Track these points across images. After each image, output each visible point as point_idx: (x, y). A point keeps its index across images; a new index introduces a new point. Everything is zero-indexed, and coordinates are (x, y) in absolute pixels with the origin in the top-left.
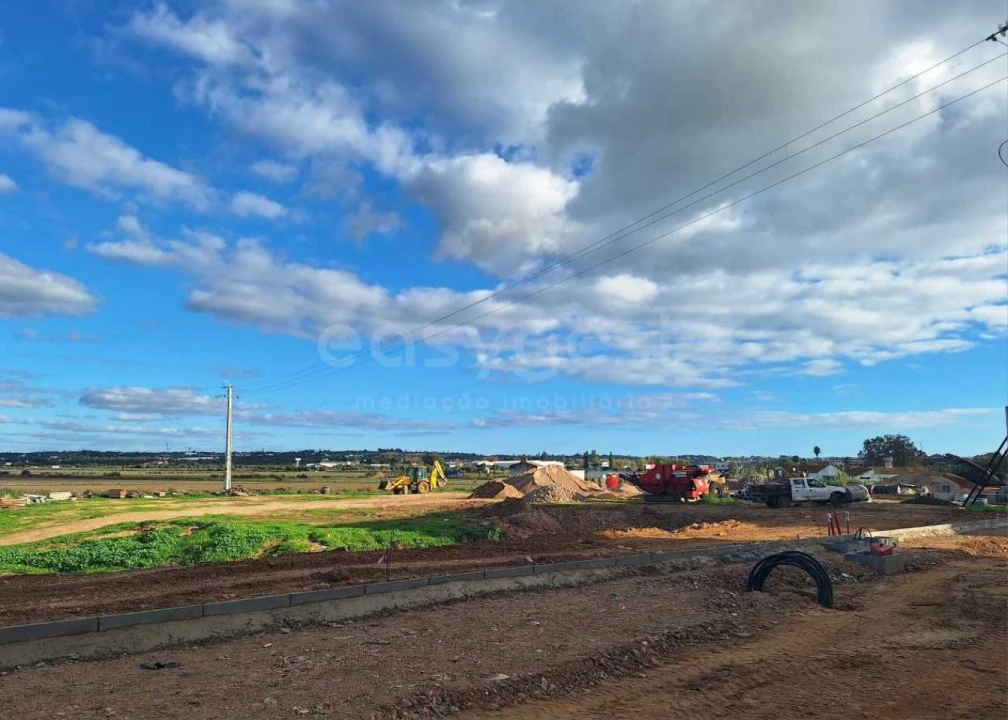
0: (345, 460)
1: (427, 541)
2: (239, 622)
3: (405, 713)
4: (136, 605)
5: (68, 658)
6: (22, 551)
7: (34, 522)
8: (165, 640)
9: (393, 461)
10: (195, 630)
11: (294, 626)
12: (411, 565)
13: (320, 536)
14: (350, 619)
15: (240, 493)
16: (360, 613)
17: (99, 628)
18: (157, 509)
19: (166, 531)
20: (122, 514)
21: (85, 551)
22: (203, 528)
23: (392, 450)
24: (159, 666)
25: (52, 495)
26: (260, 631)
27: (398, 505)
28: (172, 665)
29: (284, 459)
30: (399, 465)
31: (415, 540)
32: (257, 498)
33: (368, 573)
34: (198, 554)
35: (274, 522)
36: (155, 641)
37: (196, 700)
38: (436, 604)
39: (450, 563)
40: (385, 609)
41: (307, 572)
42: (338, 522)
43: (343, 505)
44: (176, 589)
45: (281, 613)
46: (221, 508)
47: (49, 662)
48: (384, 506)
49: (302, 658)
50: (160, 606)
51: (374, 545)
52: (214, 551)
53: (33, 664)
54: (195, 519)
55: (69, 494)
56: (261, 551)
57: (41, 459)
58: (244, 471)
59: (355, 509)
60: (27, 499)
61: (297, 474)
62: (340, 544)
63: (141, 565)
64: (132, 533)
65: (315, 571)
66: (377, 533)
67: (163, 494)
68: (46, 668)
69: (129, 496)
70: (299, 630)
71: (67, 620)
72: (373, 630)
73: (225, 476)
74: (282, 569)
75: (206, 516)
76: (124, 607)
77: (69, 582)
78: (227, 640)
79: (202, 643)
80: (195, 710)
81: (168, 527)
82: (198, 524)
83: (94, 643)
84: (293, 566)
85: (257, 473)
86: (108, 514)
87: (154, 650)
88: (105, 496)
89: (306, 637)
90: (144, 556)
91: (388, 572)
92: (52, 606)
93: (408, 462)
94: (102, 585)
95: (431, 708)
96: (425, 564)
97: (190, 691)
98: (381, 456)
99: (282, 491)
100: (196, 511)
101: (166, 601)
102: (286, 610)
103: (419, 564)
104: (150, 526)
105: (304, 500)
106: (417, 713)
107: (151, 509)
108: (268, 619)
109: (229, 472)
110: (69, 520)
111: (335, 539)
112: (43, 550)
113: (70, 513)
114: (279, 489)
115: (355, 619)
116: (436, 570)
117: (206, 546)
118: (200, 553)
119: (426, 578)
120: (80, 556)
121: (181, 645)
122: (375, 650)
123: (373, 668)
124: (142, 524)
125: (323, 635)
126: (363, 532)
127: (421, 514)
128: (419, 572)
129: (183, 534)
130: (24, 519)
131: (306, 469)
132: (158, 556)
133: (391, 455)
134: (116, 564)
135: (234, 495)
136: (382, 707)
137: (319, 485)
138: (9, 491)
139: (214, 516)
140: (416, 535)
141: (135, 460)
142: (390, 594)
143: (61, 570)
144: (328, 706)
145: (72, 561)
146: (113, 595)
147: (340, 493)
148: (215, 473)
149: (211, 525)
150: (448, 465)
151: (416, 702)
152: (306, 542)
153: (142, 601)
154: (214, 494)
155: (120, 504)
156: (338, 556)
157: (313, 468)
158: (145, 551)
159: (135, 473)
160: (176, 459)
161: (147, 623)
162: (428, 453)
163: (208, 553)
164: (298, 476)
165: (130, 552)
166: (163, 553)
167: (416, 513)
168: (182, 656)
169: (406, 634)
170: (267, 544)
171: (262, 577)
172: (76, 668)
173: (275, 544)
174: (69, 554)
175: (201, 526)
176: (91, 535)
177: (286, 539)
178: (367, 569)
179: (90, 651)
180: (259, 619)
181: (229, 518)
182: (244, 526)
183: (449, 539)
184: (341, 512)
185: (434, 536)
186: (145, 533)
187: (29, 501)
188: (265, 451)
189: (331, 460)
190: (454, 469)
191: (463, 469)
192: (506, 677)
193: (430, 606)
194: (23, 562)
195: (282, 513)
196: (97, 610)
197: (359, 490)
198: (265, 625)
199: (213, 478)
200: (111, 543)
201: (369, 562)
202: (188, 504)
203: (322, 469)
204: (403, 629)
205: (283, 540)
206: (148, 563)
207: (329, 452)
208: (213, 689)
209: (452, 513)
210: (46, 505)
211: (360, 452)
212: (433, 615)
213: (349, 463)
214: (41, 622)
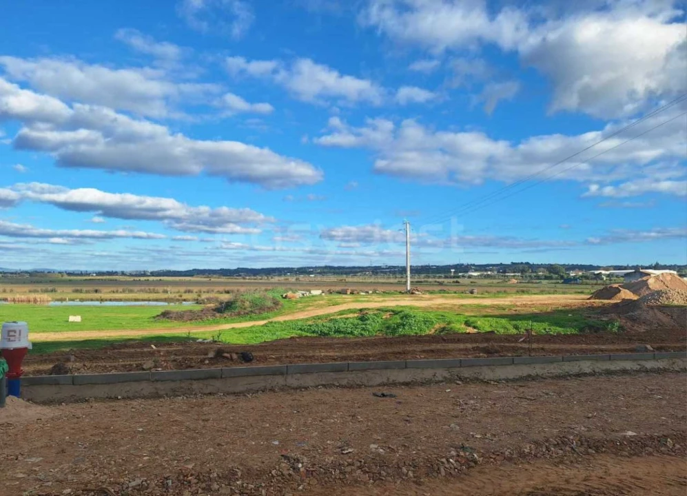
0: (486, 271)
1: (555, 330)
2: (428, 374)
3: (552, 449)
4: (366, 357)
5: (334, 385)
6: (300, 323)
7: (304, 307)
8: (385, 380)
9: (523, 271)
10: (403, 376)
11: (465, 381)
12: (547, 346)
13: (472, 323)
14: (504, 379)
15: (417, 293)
16: (511, 377)
17: (348, 369)
18: (368, 301)
19: (375, 315)
20: (350, 304)
21: (331, 325)
22: (397, 314)
23: (522, 263)
24: (383, 395)
25: (312, 292)
26: (442, 381)
27: (529, 303)
28: (391, 396)
29: (443, 270)
30: (528, 274)
31: (545, 329)
32: (427, 296)
33: (515, 349)
34: (394, 330)
35: (440, 312)
36: (378, 380)
37: (408, 418)
38: (570, 376)
39: (578, 347)
40: (529, 376)
41: (469, 346)
42: (485, 314)
43: (487, 302)
44: (387, 350)
45: (455, 371)
46: (405, 302)
47: (324, 386)
48: (518, 304)
49: (472, 402)
50: (379, 359)
51: (514, 331)
52: (404, 328)
53: (317, 387)
54: (391, 308)
55: (320, 291)
56: (433, 331)
57: (303, 271)
58: (418, 278)
59: (496, 305)
60: (299, 294)
61: (452, 280)
62: (490, 330)
63: (362, 335)
64: (356, 315)
65: (475, 345)
66: (514, 322)
67: (370, 292)
68: (323, 389)
69: (352, 293)
70: (467, 383)
71: (330, 363)
72: (521, 389)
73: (406, 282)
74: (452, 342)
75: (397, 306)
76: (359, 358)
77: (324, 341)
78: (422, 384)
79: (406, 384)
80: (408, 425)
81: (376, 312)
82: (393, 311)
83: (346, 378)
84: (459, 341)
85: (426, 279)
86: (342, 303)
87: (379, 385)
88: (339, 293)
89: (473, 389)
90: (363, 329)
91: (530, 350)
92: (323, 354)
93: (535, 272)
94: (346, 345)
95: (572, 448)
96: (557, 346)
97: (403, 413)
98: (514, 267)
99: (444, 291)
100: (391, 303)
101: (383, 356)
102: (458, 369)
103: (553, 346)
104: (366, 311)
105: (459, 298)
106: (562, 449)
107: (364, 301)
108: (446, 374)
109: (409, 278)
110: (321, 306)
111: (485, 326)
112: (310, 323)
113: (321, 302)
114: (441, 290)
115: (507, 380)
116: (567, 351)
117: (398, 325)
118: (395, 329)
119: (560, 357)
120: (329, 328)
121: (394, 384)
122: (524, 403)
123: (524, 415)
124: (361, 310)
125: (484, 388)
126: (504, 321)
127: (549, 310)
128: (553, 351)
129: (384, 317)
130: (299, 305)
131: (458, 277)
132: (371, 330)
133: (521, 266)
134: (348, 333)
135: (413, 293)
136: (535, 442)
137: (470, 288)
138: (291, 289)
139: (402, 307)
140: (545, 325)
141: (353, 271)
142: (533, 366)
143: (320, 335)
144: (495, 435)
145: (325, 330)
146: (353, 351)
147: (486, 293)
148: (400, 280)
149: (401, 312)
150: (569, 274)
151: (560, 442)
152: (463, 326)
153: (369, 356)
154: (400, 292)
155: (348, 297)
156: (489, 336)
157: (463, 276)
158: (364, 326)
159: (355, 279)
160: (376, 270)
161: (373, 369)
162: (551, 265)
163: (400, 330)
164: (454, 282)
165: (356, 326)
166: (374, 328)
167: (544, 309)
168: (395, 391)
169: (547, 394)
170: (437, 326)
171: (439, 346)
172: (339, 391)
173: (442, 326)
174: (324, 326)
175: (395, 313)
176: (334, 315)
177: (449, 323)
178: (513, 347)
179: (344, 382)
180: (441, 373)
181: (411, 308)
182: (421, 314)
183: (573, 330)
184: (486, 307)
185: (560, 327)
186: (363, 316)
187: (301, 296)
188: (431, 265)
189: (476, 271)
190: (574, 277)
191: (582, 277)
192: (634, 434)
193: (565, 377)
194: (301, 329)
195: (445, 306)
196: (344, 358)
197: (498, 292)
198: (445, 377)
199: (399, 283)
200: (345, 320)
201: (513, 342)
202: (386, 299)
203: (470, 277)
204: (544, 391)
205: (448, 324)
206: (366, 334)
207: (474, 265)
208: (418, 413)
209: (575, 310)
210: (308, 297)
211: (497, 265)
212: (567, 383)
213: (489, 273)
214: (317, 363)
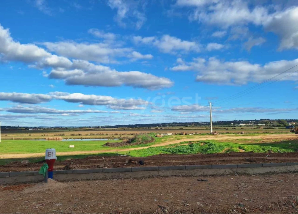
0: (248, 123)
1: (282, 150)
2: (222, 171)
3: (283, 206)
4: (193, 163)
5: (179, 175)
6: (163, 148)
7: (165, 141)
8: (202, 174)
9: (266, 123)
10: (210, 172)
11: (239, 174)
12: (278, 158)
13: (242, 147)
14: (258, 174)
15: (215, 134)
16: (262, 173)
17: (185, 168)
18: (193, 138)
19: (196, 144)
20: (184, 139)
21: (176, 148)
22: (206, 144)
23: (265, 119)
24: (202, 180)
25: (168, 134)
26: (229, 174)
27: (270, 138)
28: (206, 181)
29: (227, 124)
30: (268, 124)
31: (278, 150)
32: (220, 135)
33: (263, 160)
34: (206, 151)
35: (227, 143)
36: (200, 174)
37: (214, 191)
38: (290, 172)
39: (295, 158)
40: (270, 172)
41: (241, 158)
42: (248, 143)
43: (249, 138)
44: (203, 160)
45: (235, 170)
46: (210, 138)
47: (175, 176)
48: (264, 138)
49: (243, 184)
50: (199, 164)
51: (262, 151)
52: (210, 150)
53: (172, 176)
54: (204, 141)
55: (171, 134)
56: (224, 151)
57: (164, 125)
58: (216, 127)
59: (254, 139)
60: (162, 135)
61: (232, 128)
62: (251, 150)
63: (191, 153)
64: (188, 144)
65: (244, 158)
66: (263, 147)
67: (194, 134)
68: (175, 177)
69: (186, 134)
70: (241, 175)
71: (178, 166)
72: (267, 178)
73: (210, 129)
74: (233, 157)
75: (207, 140)
76: (190, 164)
77: (174, 156)
78: (220, 176)
79: (213, 176)
80: (214, 194)
81: (197, 143)
82: (205, 142)
83: (185, 172)
84: (236, 156)
85: (219, 128)
86: (182, 139)
87: (200, 176)
88: (180, 134)
89: (244, 178)
90: (191, 150)
91: (270, 160)
92: (174, 162)
93: (272, 123)
94: (183, 158)
95: (292, 206)
96: (284, 158)
97: (211, 189)
98: (262, 121)
99: (228, 133)
100: (204, 138)
101: (201, 163)
102: (236, 169)
103: (282, 158)
104: (192, 142)
105: (235, 136)
106: (287, 207)
107: (192, 138)
108: (231, 171)
109: (212, 127)
110: (172, 140)
111: (248, 149)
112: (167, 148)
113: (172, 139)
114: (227, 133)
115: (260, 174)
116: (289, 161)
117: (207, 149)
118: (206, 150)
119: (285, 163)
120: (176, 150)
121: (207, 175)
122: (268, 185)
123: (268, 190)
124: (190, 142)
125: (249, 178)
126: (257, 146)
127: (279, 141)
128: (282, 161)
129: (201, 145)
130: (163, 140)
131: (235, 126)
132: (195, 151)
133: (265, 121)
134: (185, 152)
135: (214, 134)
136: (274, 203)
137: (241, 131)
138: (158, 133)
139: (209, 140)
140: (278, 148)
141: (186, 124)
142: (272, 167)
143: (172, 153)
144: (255, 200)
145: (174, 151)
146: (187, 160)
147: (247, 134)
148: (207, 128)
149: (208, 142)
150: (289, 124)
151: (286, 203)
152: (238, 149)
153: (195, 163)
154: (208, 134)
155: (184, 136)
156: (250, 154)
157: (237, 126)
158: (192, 149)
159: (186, 128)
160: (196, 124)
161: (196, 169)
162: (280, 120)
163: (208, 151)
164: (233, 129)
165: (188, 149)
166: (196, 150)
167: (277, 141)
168: (207, 179)
169: (279, 181)
170: (226, 149)
171: (227, 159)
172: (182, 178)
173: (228, 149)
174: (173, 149)
175: (205, 143)
176: (178, 144)
177: (231, 148)
178: (262, 159)
179: (184, 174)
180: (228, 171)
181: (213, 141)
182: (218, 144)
183: (292, 150)
184: (249, 140)
185: (285, 149)
186: (191, 144)
187: (163, 136)
188: (222, 121)
189: (243, 123)
190: (291, 125)
191: (295, 125)
193: (288, 172)
194: (163, 150)
195: (229, 140)
196: (183, 164)
197: (254, 133)
198: (230, 173)
199: (207, 129)
200: (183, 147)
201: (262, 156)
202: (201, 137)
203: (240, 126)
204: (278, 179)
205: (230, 148)
206: (193, 152)
207: (242, 121)
208: (218, 189)
209: (292, 141)
210: (166, 136)
211: (254, 121)
212: (289, 176)
213: (250, 124)
214: (171, 166)
